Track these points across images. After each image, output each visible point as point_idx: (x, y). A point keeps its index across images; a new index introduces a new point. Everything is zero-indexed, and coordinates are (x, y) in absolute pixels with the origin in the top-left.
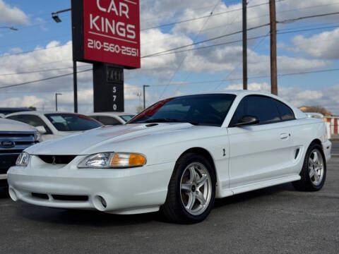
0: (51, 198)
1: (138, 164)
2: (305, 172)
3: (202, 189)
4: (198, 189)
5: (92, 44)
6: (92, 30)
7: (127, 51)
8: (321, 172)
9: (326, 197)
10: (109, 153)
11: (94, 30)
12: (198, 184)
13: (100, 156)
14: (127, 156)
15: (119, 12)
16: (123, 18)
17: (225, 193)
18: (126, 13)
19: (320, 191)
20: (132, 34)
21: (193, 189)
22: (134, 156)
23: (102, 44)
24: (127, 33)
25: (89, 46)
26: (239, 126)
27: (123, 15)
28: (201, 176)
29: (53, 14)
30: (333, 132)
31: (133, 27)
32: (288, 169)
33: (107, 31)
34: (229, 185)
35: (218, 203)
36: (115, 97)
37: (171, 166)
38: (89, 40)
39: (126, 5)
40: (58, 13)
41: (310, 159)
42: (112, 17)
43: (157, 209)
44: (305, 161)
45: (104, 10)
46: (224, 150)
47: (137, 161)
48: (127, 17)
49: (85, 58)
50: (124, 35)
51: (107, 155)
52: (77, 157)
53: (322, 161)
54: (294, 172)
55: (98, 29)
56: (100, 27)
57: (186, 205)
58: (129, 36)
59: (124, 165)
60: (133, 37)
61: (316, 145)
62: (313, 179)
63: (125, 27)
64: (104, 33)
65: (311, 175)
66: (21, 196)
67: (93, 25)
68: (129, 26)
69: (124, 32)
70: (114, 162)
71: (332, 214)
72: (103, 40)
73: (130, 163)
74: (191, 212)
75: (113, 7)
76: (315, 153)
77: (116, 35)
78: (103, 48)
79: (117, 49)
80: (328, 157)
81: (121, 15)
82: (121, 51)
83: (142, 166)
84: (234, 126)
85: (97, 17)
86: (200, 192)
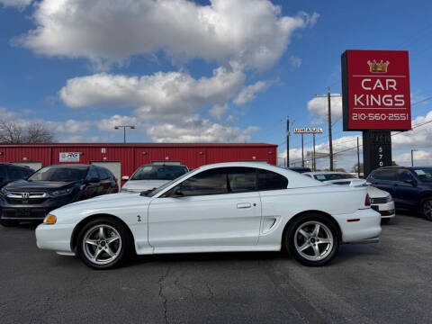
6: (356, 107)
7: (395, 117)
11: (359, 106)
16: (390, 91)
18: (393, 86)
21: (103, 244)
23: (367, 115)
25: (354, 119)
27: (390, 88)
31: (402, 96)
33: (372, 104)
36: (381, 155)
38: (354, 114)
39: (393, 80)
42: (377, 92)
45: (369, 89)
46: (138, 216)
48: (395, 89)
55: (363, 105)
56: (365, 103)
58: (397, 105)
60: (402, 104)
63: (392, 98)
64: (369, 106)
67: (357, 102)
68: (397, 96)
69: (392, 102)
72: (367, 112)
73: (47, 221)
75: (378, 84)
77: (382, 106)
78: (368, 118)
79: (383, 117)
81: (387, 89)
82: (387, 118)
85: (362, 96)
86: (109, 248)
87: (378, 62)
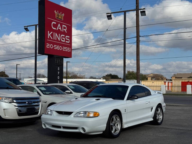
0: (62, 128)
1: (97, 116)
2: (155, 117)
3: (117, 125)
4: (116, 125)
5: (48, 46)
6: (48, 39)
7: (66, 49)
8: (161, 117)
9: (163, 128)
10: (86, 112)
11: (50, 38)
12: (116, 123)
13: (82, 113)
14: (93, 113)
15: (62, 30)
16: (64, 33)
17: (125, 126)
18: (65, 30)
19: (161, 125)
20: (68, 41)
21: (114, 125)
22: (95, 113)
23: (54, 46)
24: (66, 40)
25: (47, 47)
26: (130, 100)
27: (64, 31)
28: (117, 120)
29: (25, 27)
30: (167, 89)
31: (69, 37)
32: (148, 116)
33: (56, 39)
34: (127, 123)
35: (123, 130)
36: (59, 72)
37: (108, 116)
38: (47, 44)
39: (65, 26)
40: (27, 26)
41: (157, 112)
42: (59, 32)
43: (102, 133)
44: (155, 112)
45: (55, 29)
46: (125, 110)
47: (96, 115)
48: (66, 32)
49: (45, 53)
50: (64, 41)
51: (85, 113)
52: (73, 113)
53: (162, 112)
54: (150, 117)
55: (52, 38)
56: (53, 37)
57: (112, 131)
58: (66, 42)
59: (91, 116)
60: (69, 42)
61: (159, 106)
62: (158, 120)
63: (65, 37)
64: (55, 40)
65: (157, 118)
66: (48, 126)
67: (49, 36)
68: (67, 36)
69: (64, 40)
70: (88, 115)
71: (166, 135)
72: (54, 44)
73: (94, 115)
74: (114, 134)
75: (59, 27)
76: (159, 109)
77: (60, 41)
78: (54, 48)
79: (61, 48)
80: (164, 110)
81: (63, 31)
82: (62, 49)
83: (98, 117)
84: (128, 100)
85: (52, 32)
86: (117, 126)
87: (59, 13)
